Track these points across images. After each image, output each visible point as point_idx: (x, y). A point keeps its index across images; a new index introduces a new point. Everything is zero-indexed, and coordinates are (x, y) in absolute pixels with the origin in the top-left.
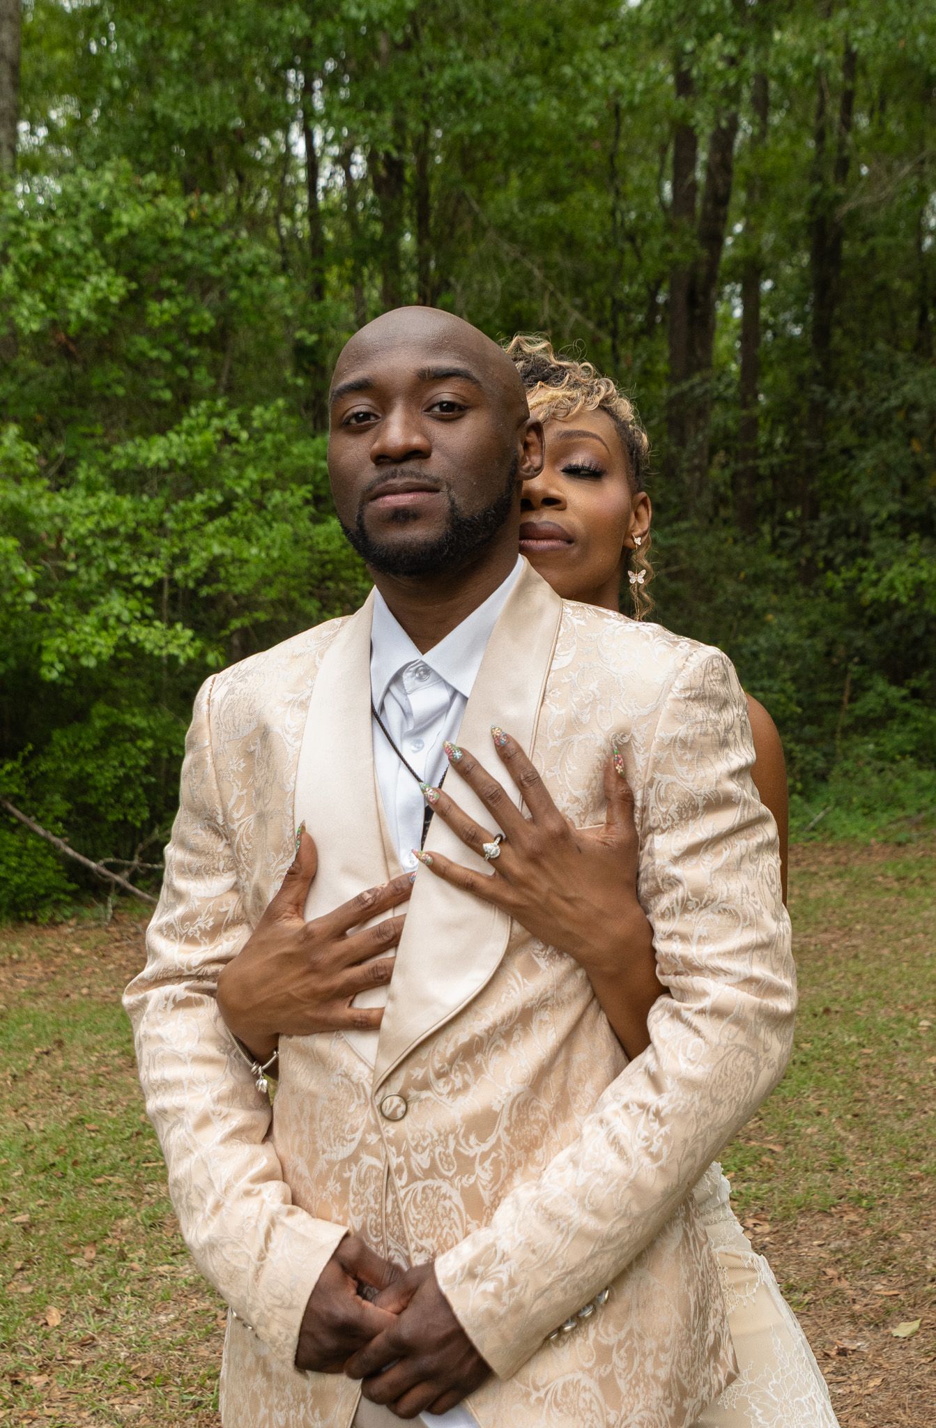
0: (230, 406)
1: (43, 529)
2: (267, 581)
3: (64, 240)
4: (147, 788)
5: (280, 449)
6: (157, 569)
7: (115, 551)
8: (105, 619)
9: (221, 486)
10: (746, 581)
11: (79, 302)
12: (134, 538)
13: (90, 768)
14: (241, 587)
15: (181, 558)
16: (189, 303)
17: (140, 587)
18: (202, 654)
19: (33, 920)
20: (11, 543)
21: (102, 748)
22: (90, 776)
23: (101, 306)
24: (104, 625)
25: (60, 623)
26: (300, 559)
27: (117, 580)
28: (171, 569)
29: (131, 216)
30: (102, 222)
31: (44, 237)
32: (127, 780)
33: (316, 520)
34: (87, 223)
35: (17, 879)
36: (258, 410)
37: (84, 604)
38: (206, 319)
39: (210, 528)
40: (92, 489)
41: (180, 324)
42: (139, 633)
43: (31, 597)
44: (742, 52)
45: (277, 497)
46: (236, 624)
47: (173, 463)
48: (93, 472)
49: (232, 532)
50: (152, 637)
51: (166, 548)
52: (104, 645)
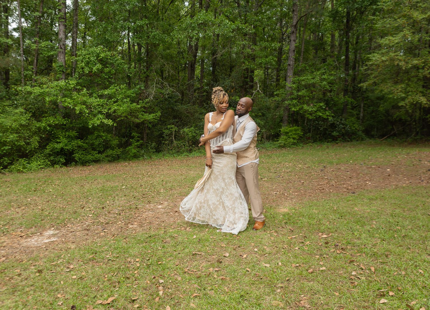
0: (117, 85)
1: (88, 104)
2: (123, 113)
3: (92, 59)
4: (103, 145)
5: (125, 92)
6: (106, 111)
7: (100, 108)
9: (116, 98)
10: (199, 114)
11: (95, 69)
12: (102, 106)
14: (119, 114)
15: (110, 109)
16: (111, 69)
17: (103, 113)
18: (113, 124)
19: (85, 165)
20: (84, 106)
21: (96, 139)
23: (98, 69)
24: (98, 119)
25: (91, 119)
26: (128, 109)
27: (100, 112)
28: (108, 111)
29: (102, 55)
30: (98, 56)
31: (89, 58)
32: (100, 144)
33: (131, 104)
34: (95, 56)
35: (83, 159)
36: (122, 86)
37: (95, 116)
38: (113, 71)
39: (115, 104)
40: (96, 98)
41: (110, 72)
42: (104, 120)
43: (87, 115)
44: (198, 32)
45: (125, 100)
46: (118, 119)
47: (108, 94)
48: (96, 95)
49: (118, 105)
50: (106, 121)
51: (108, 107)
52: (98, 122)
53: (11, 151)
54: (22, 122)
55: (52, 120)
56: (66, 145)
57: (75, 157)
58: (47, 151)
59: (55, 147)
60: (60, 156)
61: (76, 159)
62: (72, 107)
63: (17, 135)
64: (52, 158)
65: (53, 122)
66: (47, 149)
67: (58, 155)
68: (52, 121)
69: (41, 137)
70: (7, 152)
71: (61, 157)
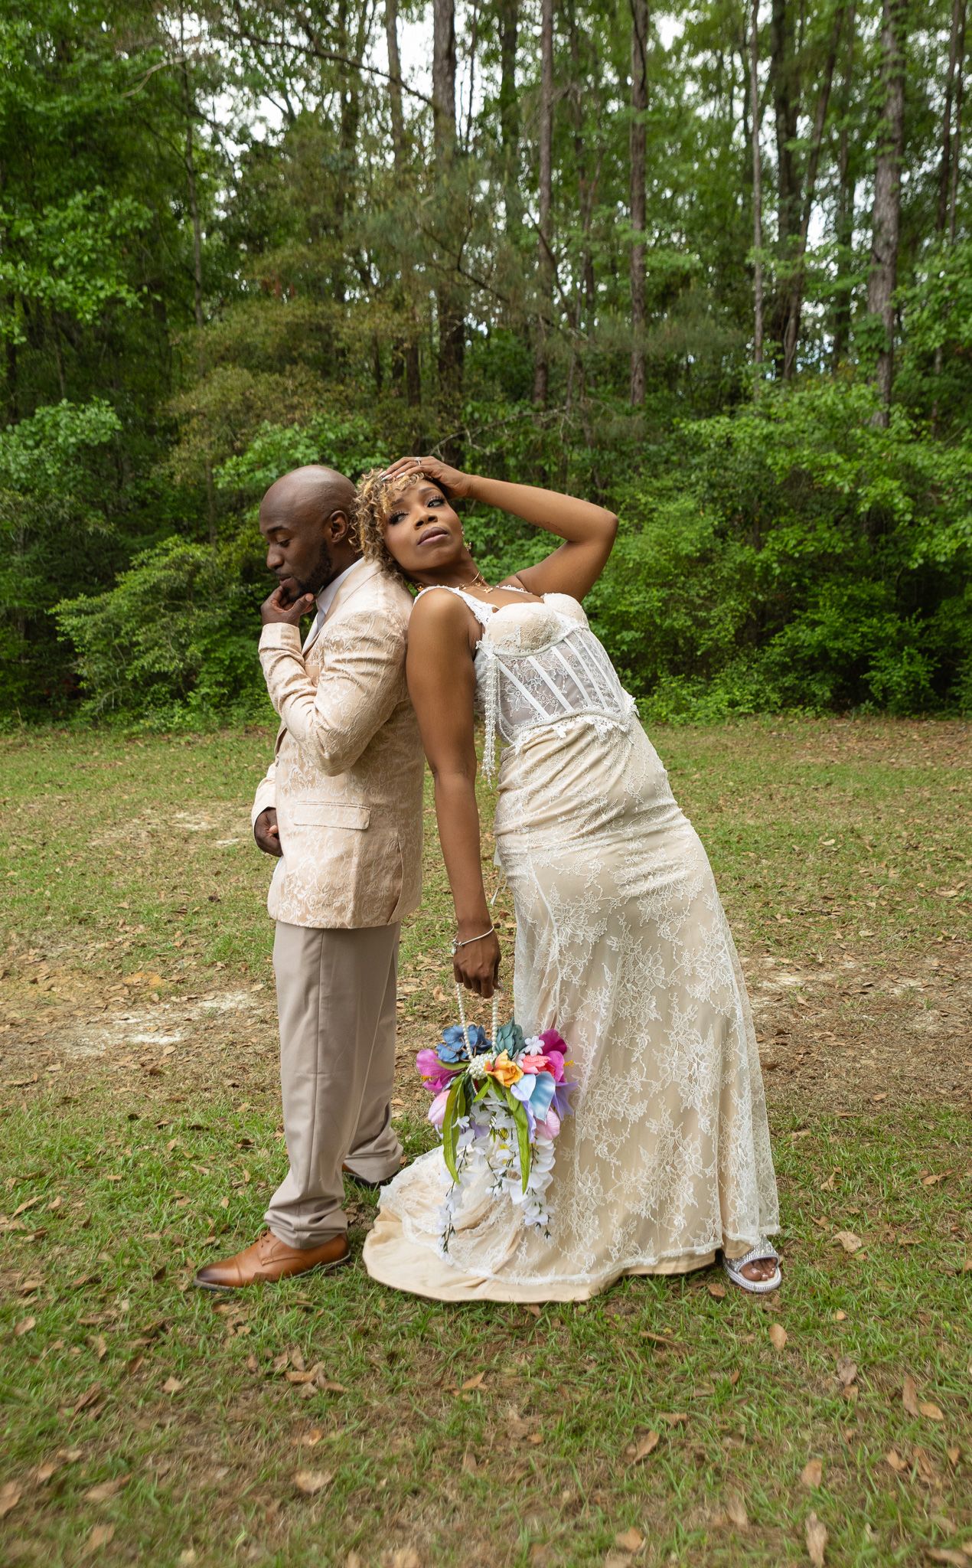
8: (956, 532)
13: (959, 625)
19: (910, 717)
20: (895, 484)
22: (959, 630)
24: (954, 536)
25: (927, 533)
37: (946, 522)
52: (952, 548)
53: (647, 646)
54: (682, 545)
55: (789, 537)
56: (836, 636)
57: (868, 682)
58: (775, 652)
59: (798, 639)
60: (820, 674)
61: (872, 689)
62: (847, 490)
63: (664, 593)
64: (789, 680)
65: (795, 546)
66: (774, 646)
67: (814, 670)
68: (793, 543)
69: (754, 602)
70: (629, 652)
71: (822, 681)
